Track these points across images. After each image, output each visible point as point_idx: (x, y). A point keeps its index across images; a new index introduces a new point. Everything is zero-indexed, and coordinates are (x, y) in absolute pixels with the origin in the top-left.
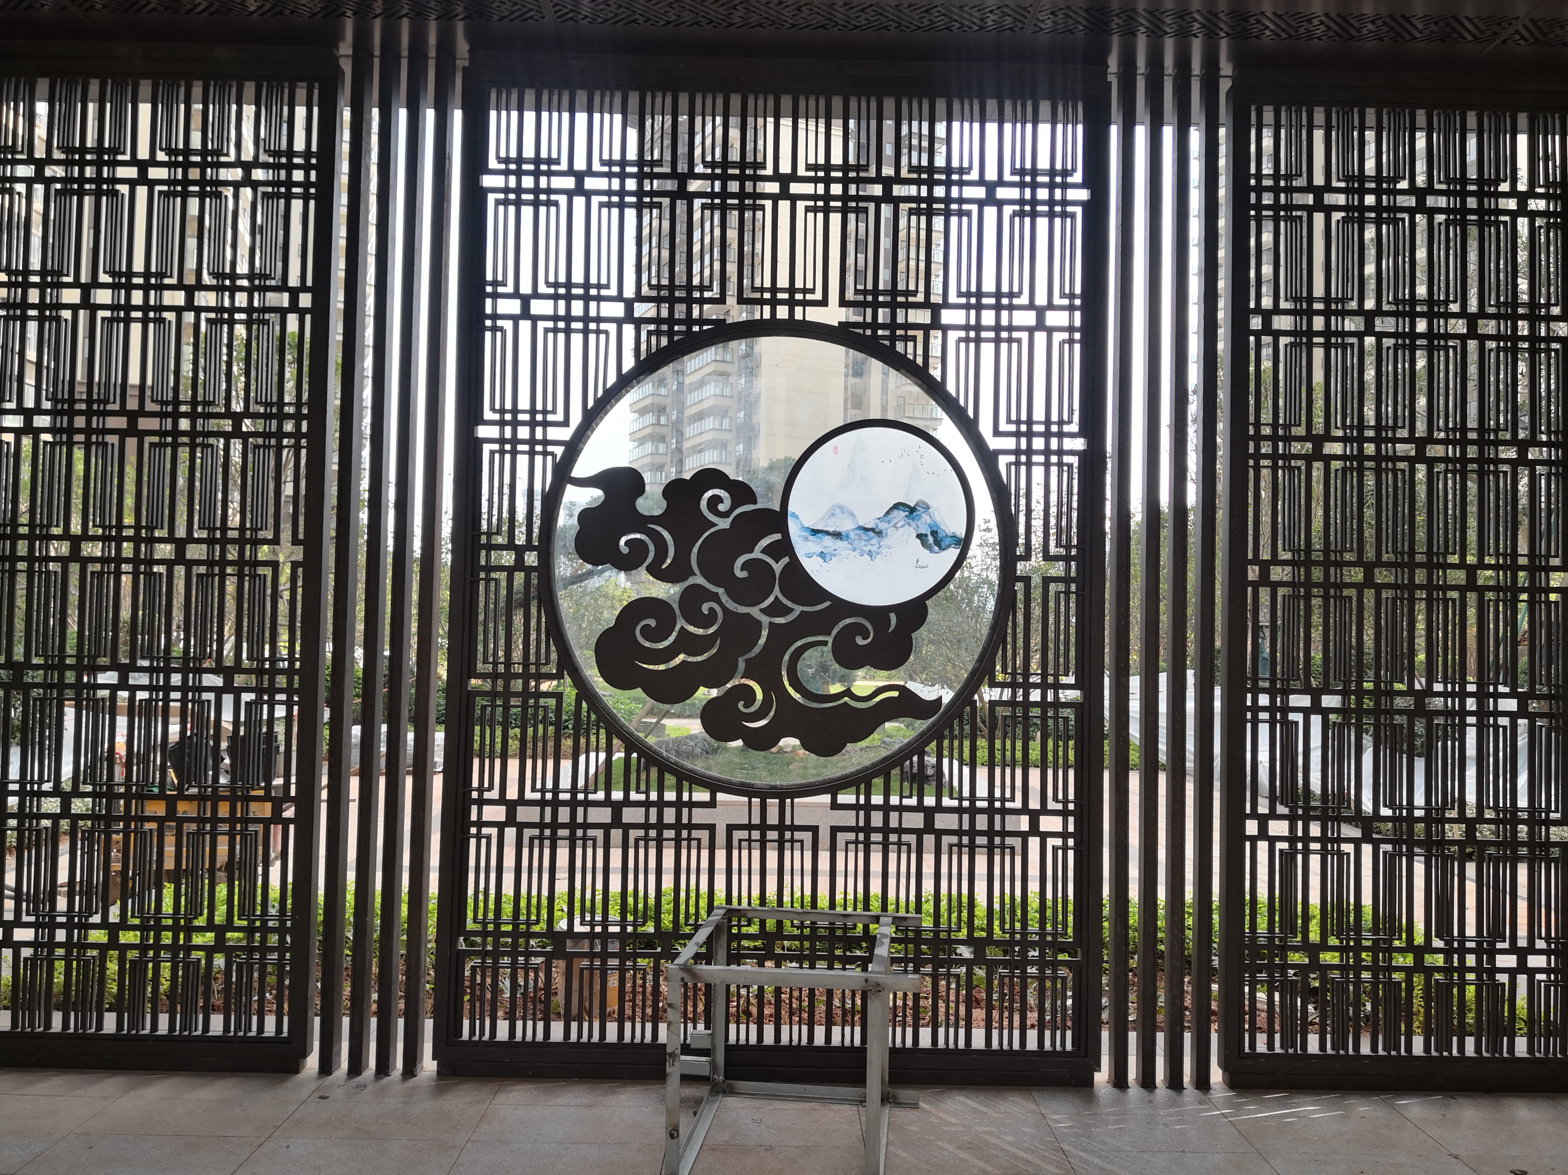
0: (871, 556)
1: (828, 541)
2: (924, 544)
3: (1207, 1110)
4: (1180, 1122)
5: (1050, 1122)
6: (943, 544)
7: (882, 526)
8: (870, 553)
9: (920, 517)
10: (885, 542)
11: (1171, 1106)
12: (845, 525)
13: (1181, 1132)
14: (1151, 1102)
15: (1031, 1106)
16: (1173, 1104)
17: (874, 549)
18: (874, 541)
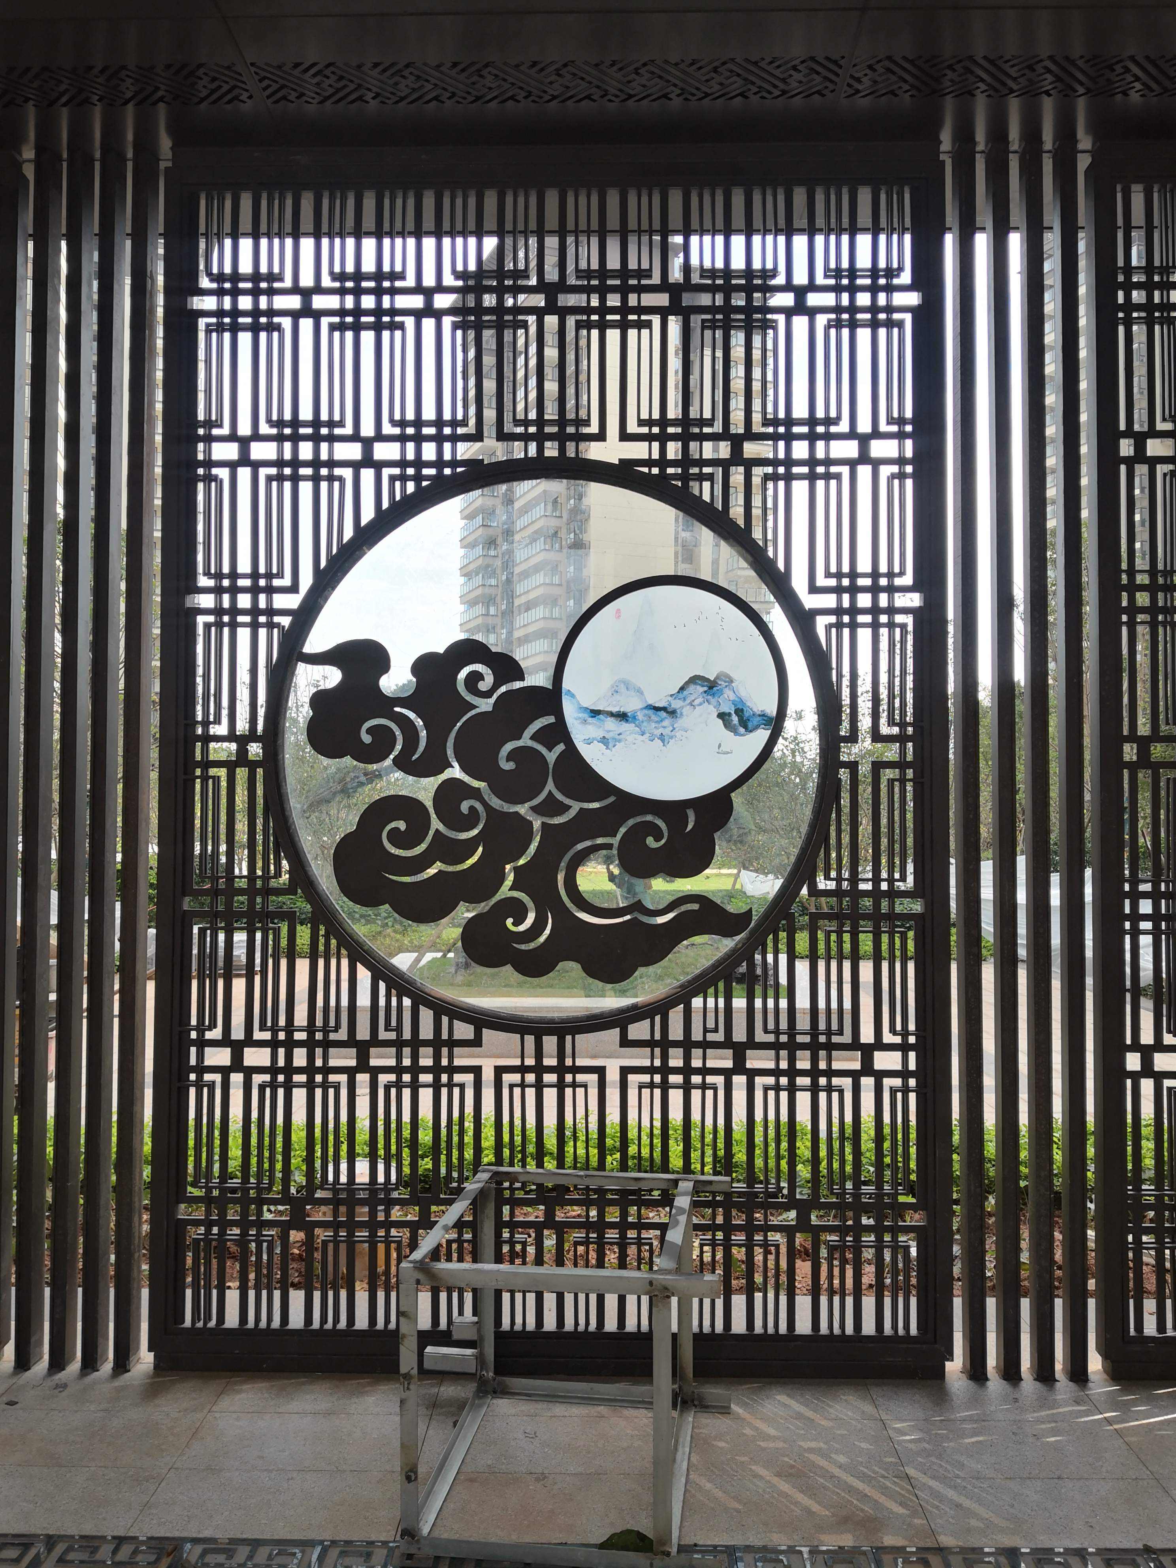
0: (663, 741)
1: (611, 724)
2: (728, 725)
3: (1088, 1413)
4: (1055, 1432)
5: (892, 1434)
6: (750, 725)
7: (676, 704)
8: (662, 737)
9: (721, 692)
10: (679, 723)
11: (1042, 1407)
12: (631, 705)
13: (1056, 1447)
14: (1016, 1400)
15: (869, 1408)
16: (1043, 1403)
17: (666, 732)
18: (666, 723)
